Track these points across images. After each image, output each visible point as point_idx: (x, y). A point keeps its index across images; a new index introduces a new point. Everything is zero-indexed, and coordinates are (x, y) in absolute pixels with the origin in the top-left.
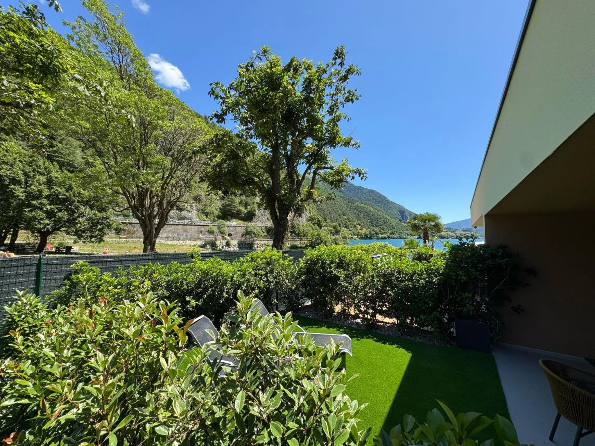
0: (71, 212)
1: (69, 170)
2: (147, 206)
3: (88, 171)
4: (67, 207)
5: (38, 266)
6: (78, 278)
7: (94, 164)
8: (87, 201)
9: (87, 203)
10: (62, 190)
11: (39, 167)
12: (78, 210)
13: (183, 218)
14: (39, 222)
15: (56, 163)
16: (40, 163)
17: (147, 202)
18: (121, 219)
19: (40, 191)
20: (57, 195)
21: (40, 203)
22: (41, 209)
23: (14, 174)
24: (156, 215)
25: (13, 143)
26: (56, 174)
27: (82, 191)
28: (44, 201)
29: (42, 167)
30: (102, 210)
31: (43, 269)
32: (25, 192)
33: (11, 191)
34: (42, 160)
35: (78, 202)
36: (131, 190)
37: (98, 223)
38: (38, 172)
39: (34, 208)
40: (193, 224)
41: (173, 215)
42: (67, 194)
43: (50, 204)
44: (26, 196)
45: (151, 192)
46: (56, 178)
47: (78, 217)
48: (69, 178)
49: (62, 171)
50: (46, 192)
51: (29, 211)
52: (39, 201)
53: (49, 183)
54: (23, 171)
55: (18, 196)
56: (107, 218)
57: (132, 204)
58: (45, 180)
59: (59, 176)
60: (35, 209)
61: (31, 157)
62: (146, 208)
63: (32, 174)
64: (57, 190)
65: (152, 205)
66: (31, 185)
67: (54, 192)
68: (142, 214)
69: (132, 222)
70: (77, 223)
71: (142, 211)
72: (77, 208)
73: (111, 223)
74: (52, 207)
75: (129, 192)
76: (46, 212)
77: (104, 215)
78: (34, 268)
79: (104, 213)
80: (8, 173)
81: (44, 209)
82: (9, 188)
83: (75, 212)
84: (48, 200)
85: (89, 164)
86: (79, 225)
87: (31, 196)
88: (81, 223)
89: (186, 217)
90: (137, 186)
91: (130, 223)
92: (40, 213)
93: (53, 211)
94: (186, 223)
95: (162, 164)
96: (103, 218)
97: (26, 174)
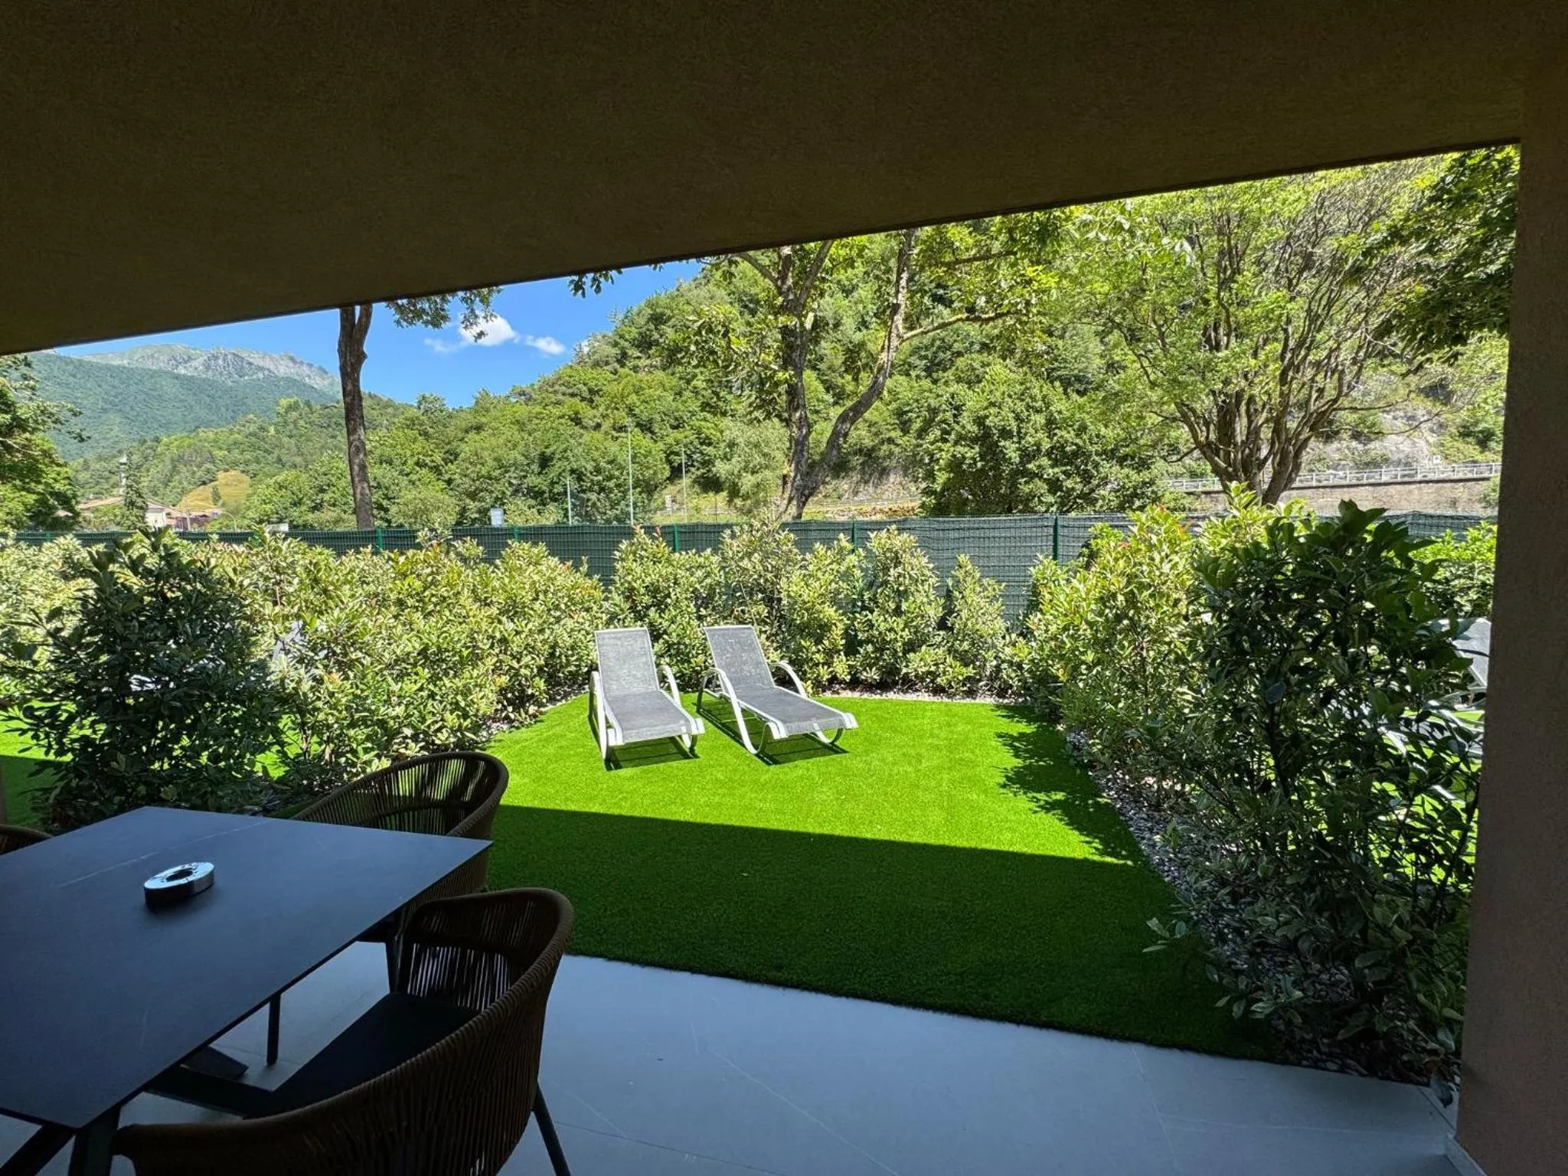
0: (1086, 477)
1: (1078, 392)
2: (1239, 439)
3: (1113, 384)
4: (1078, 468)
5: (1055, 527)
6: (1097, 544)
7: (1123, 364)
8: (1112, 451)
9: (1110, 455)
10: (1069, 435)
11: (1033, 399)
12: (1097, 471)
13: (1374, 464)
14: (1041, 501)
15: (1057, 384)
16: (1036, 391)
17: (1241, 427)
18: (1186, 484)
19: (1038, 445)
20: (1063, 447)
21: (1039, 467)
22: (1041, 477)
23: (1003, 420)
24: (1266, 459)
25: (998, 366)
26: (1061, 405)
27: (1103, 431)
28: (1045, 461)
29: (1039, 397)
30: (1143, 464)
31: (1060, 531)
32: (1018, 449)
33: (1001, 451)
34: (1037, 385)
35: (1097, 454)
36: (1197, 406)
37: (1135, 495)
38: (1033, 407)
39: (1032, 476)
40: (1419, 477)
41: (1337, 456)
42: (1078, 441)
43: (1052, 467)
44: (1020, 456)
45: (1251, 400)
46: (1060, 412)
47: (1098, 485)
48: (1081, 408)
49: (1068, 398)
50: (1046, 445)
51: (1026, 482)
52: (1037, 463)
53: (1051, 424)
54: (1013, 412)
55: (1010, 458)
56: (1152, 483)
57: (1202, 439)
58: (1043, 421)
59: (1063, 408)
60: (1032, 478)
61: (1022, 384)
62: (1235, 445)
63: (1026, 413)
64: (1062, 437)
65: (1253, 433)
66: (1026, 434)
67: (1058, 442)
68: (1227, 460)
69: (1212, 489)
70: (1096, 500)
71: (1228, 454)
72: (1096, 466)
73: (1160, 494)
74: (1056, 470)
75: (1193, 411)
76: (1048, 481)
77: (1145, 476)
78: (1051, 531)
79: (1146, 472)
80: (996, 420)
81: (1045, 476)
82: (998, 446)
83: (1092, 477)
84: (1050, 459)
85: (1112, 367)
86: (1100, 502)
87: (1027, 456)
88: (1103, 498)
89: (1386, 460)
90: (1213, 392)
91: (1207, 493)
92: (1039, 483)
93: (1058, 479)
94: (1385, 479)
95: (1281, 315)
96: (1144, 483)
97: (1018, 418)
